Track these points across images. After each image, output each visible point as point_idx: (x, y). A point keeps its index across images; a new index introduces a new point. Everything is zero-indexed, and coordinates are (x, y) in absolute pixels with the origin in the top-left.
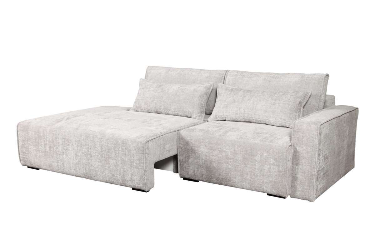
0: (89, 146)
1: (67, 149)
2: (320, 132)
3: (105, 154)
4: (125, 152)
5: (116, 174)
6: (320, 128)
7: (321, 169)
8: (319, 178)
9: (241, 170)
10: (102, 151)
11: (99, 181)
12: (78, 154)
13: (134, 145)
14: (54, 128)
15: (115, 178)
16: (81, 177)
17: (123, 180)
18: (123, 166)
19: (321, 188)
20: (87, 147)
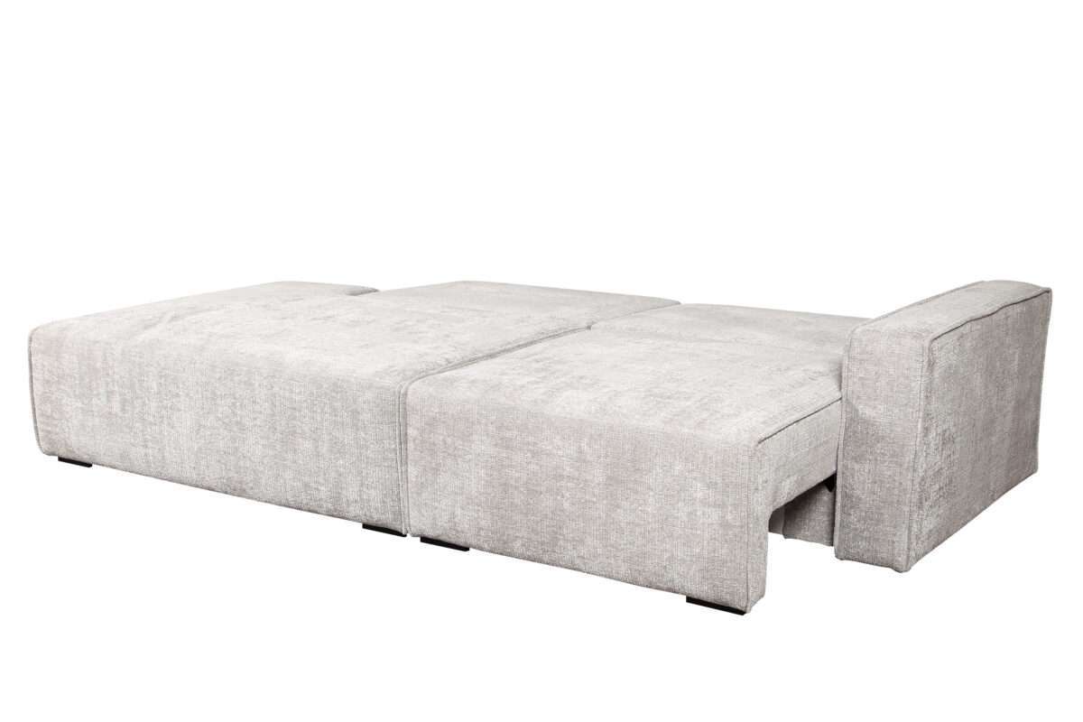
0: (235, 398)
1: (171, 408)
2: (929, 361)
3: (283, 423)
4: (341, 417)
5: (316, 482)
6: (930, 350)
7: (930, 473)
8: (926, 500)
9: (600, 518)
10: (273, 415)
11: (266, 502)
12: (203, 423)
13: (369, 395)
14: (136, 346)
15: (310, 494)
16: (213, 490)
17: (337, 498)
18: (337, 459)
19: (930, 531)
20: (230, 401)
